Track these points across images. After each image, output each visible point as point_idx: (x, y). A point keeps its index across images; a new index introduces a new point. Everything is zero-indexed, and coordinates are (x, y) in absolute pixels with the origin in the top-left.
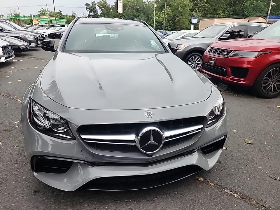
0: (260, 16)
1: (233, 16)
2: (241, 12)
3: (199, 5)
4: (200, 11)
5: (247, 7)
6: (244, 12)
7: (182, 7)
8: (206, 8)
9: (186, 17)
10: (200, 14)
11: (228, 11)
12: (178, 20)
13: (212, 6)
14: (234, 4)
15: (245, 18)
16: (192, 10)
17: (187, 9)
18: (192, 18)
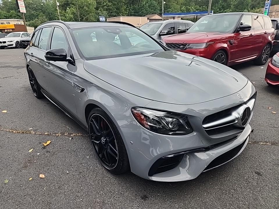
0: (156, 14)
1: (134, 14)
2: (140, 10)
3: (102, 4)
4: (105, 10)
5: (144, 5)
6: (142, 10)
7: (87, 6)
8: (110, 7)
9: (93, 16)
10: (105, 12)
11: (129, 10)
12: (85, 19)
13: (114, 5)
14: (133, 3)
15: (144, 16)
16: (97, 9)
17: (92, 8)
18: (100, 17)
